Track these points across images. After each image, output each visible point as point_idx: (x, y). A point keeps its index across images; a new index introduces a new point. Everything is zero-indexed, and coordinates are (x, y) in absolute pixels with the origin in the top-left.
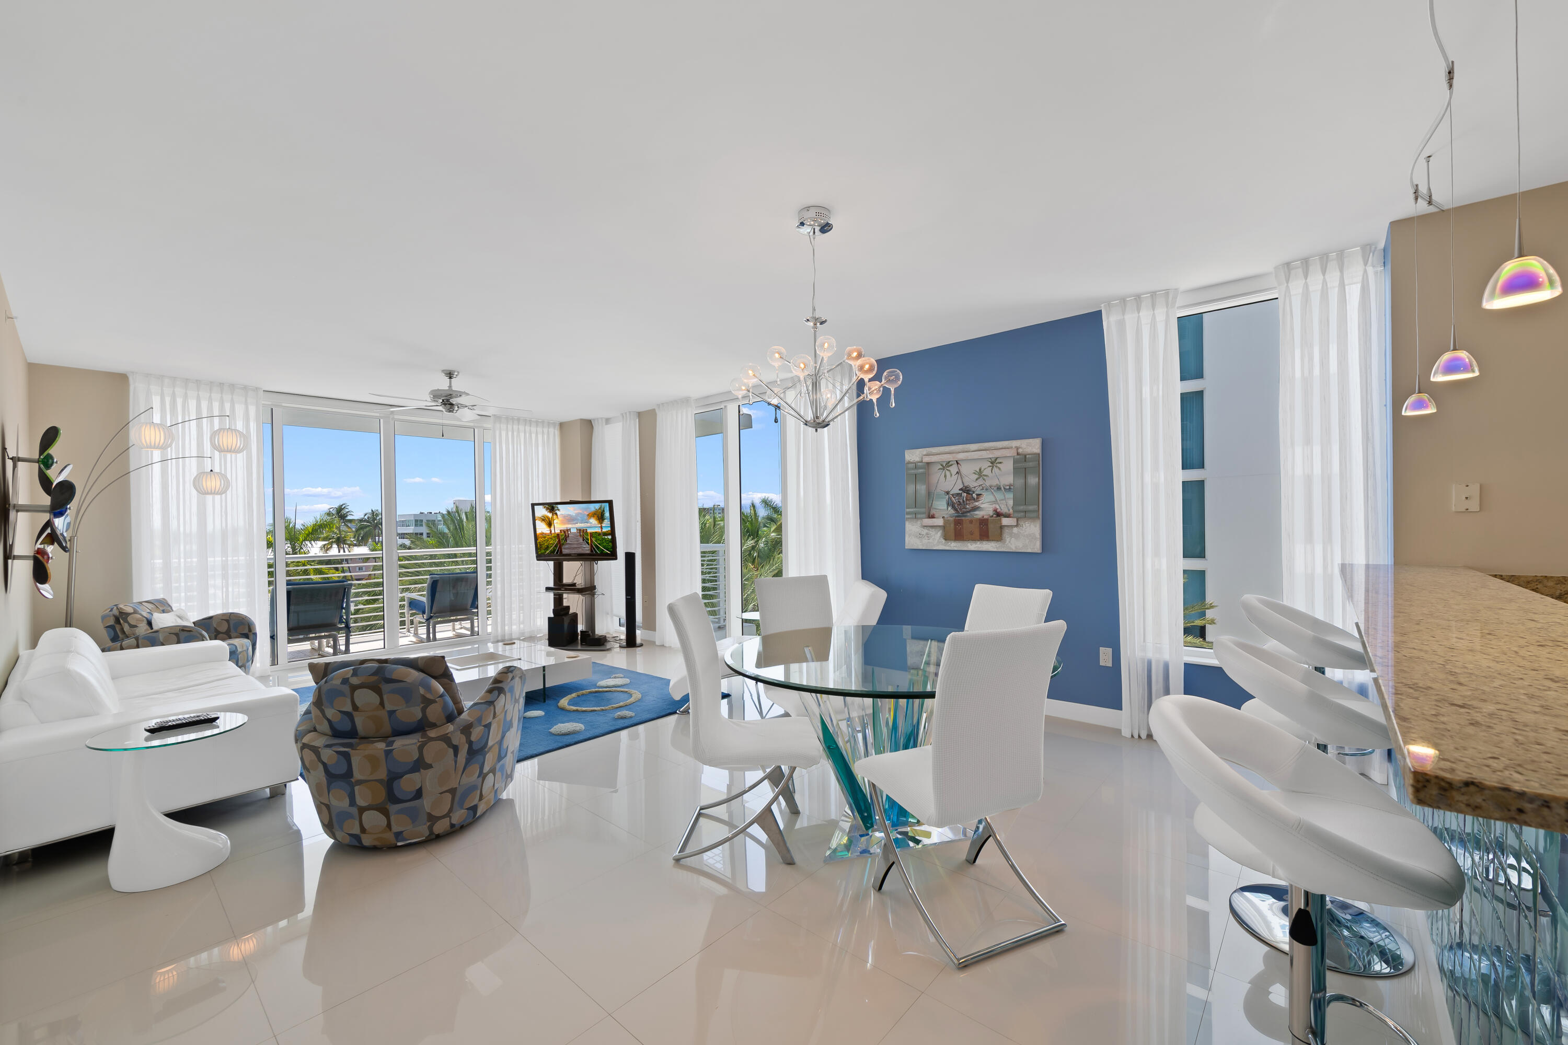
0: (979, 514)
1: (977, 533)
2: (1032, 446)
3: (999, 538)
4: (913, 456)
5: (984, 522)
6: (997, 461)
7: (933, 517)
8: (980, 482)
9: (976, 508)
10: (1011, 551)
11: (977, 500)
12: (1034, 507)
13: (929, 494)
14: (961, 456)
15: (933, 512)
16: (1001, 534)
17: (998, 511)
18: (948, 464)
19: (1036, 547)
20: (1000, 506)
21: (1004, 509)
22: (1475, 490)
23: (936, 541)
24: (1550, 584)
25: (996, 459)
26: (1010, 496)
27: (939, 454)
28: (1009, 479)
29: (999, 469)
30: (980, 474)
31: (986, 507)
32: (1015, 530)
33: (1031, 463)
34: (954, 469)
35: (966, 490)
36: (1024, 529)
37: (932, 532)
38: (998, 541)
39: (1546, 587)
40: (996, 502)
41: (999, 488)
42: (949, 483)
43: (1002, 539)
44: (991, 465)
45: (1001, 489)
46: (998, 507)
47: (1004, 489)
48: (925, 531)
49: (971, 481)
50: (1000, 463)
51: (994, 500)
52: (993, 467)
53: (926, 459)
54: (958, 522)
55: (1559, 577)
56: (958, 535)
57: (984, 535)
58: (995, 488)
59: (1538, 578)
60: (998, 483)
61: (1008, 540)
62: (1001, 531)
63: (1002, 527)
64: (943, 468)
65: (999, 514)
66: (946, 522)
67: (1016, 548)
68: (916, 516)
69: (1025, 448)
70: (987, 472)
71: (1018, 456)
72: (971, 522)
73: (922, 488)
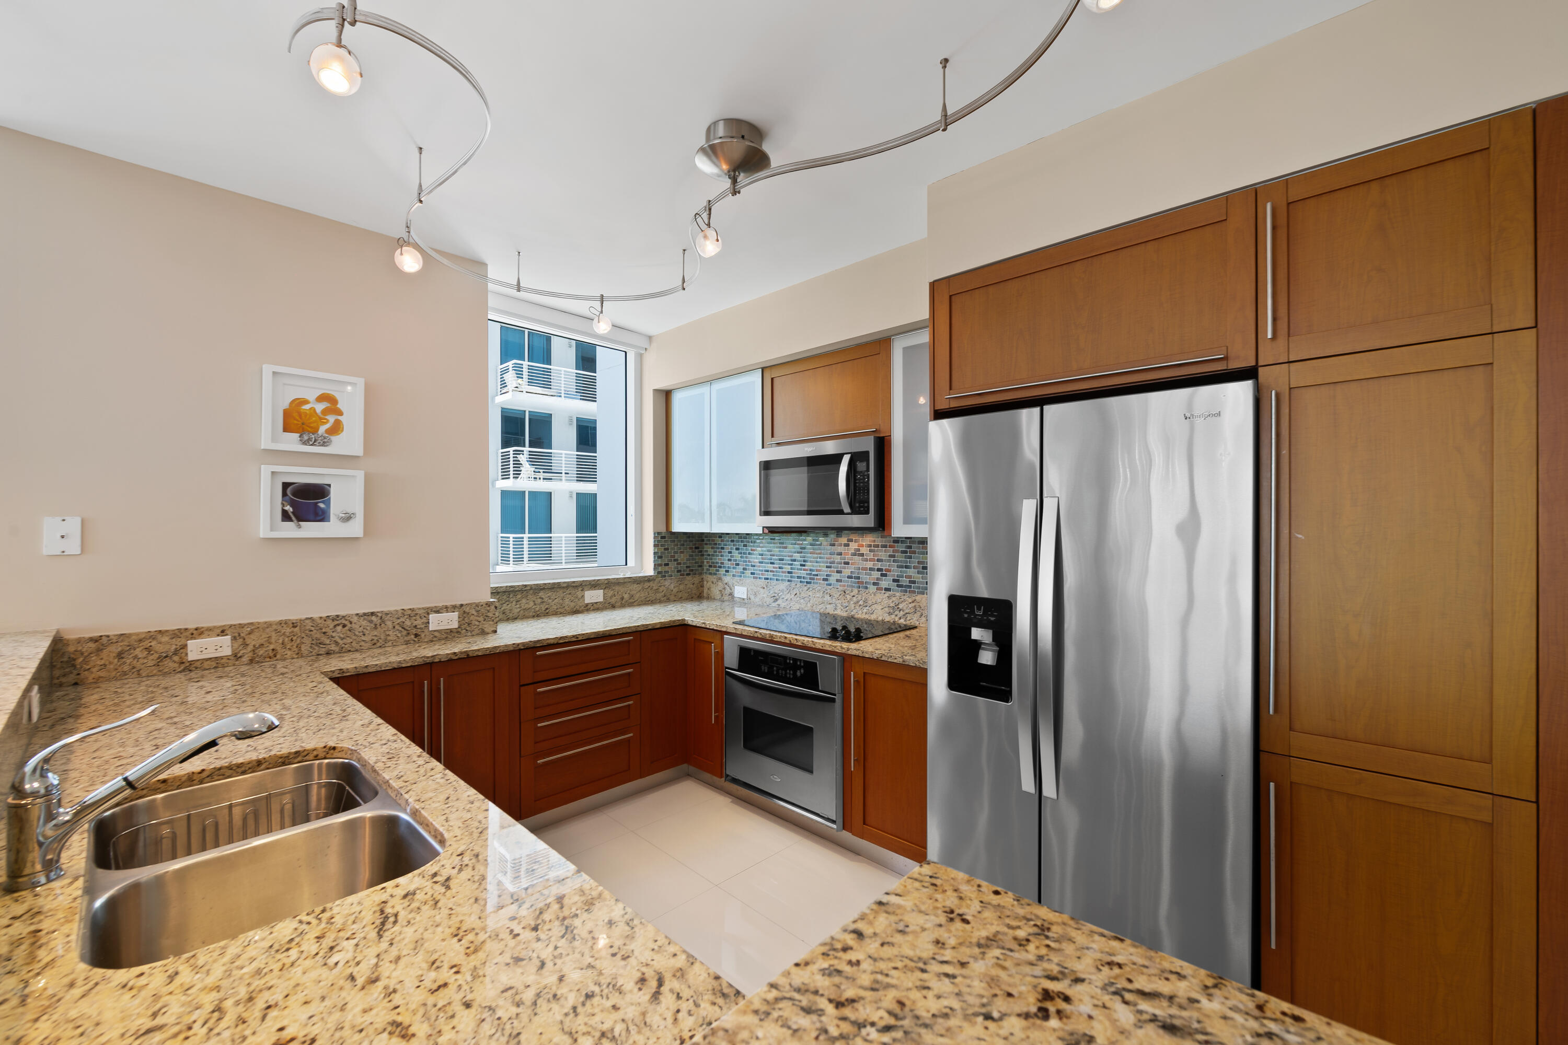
22: (73, 526)
24: (165, 639)
39: (160, 643)
55: (174, 630)
59: (152, 634)
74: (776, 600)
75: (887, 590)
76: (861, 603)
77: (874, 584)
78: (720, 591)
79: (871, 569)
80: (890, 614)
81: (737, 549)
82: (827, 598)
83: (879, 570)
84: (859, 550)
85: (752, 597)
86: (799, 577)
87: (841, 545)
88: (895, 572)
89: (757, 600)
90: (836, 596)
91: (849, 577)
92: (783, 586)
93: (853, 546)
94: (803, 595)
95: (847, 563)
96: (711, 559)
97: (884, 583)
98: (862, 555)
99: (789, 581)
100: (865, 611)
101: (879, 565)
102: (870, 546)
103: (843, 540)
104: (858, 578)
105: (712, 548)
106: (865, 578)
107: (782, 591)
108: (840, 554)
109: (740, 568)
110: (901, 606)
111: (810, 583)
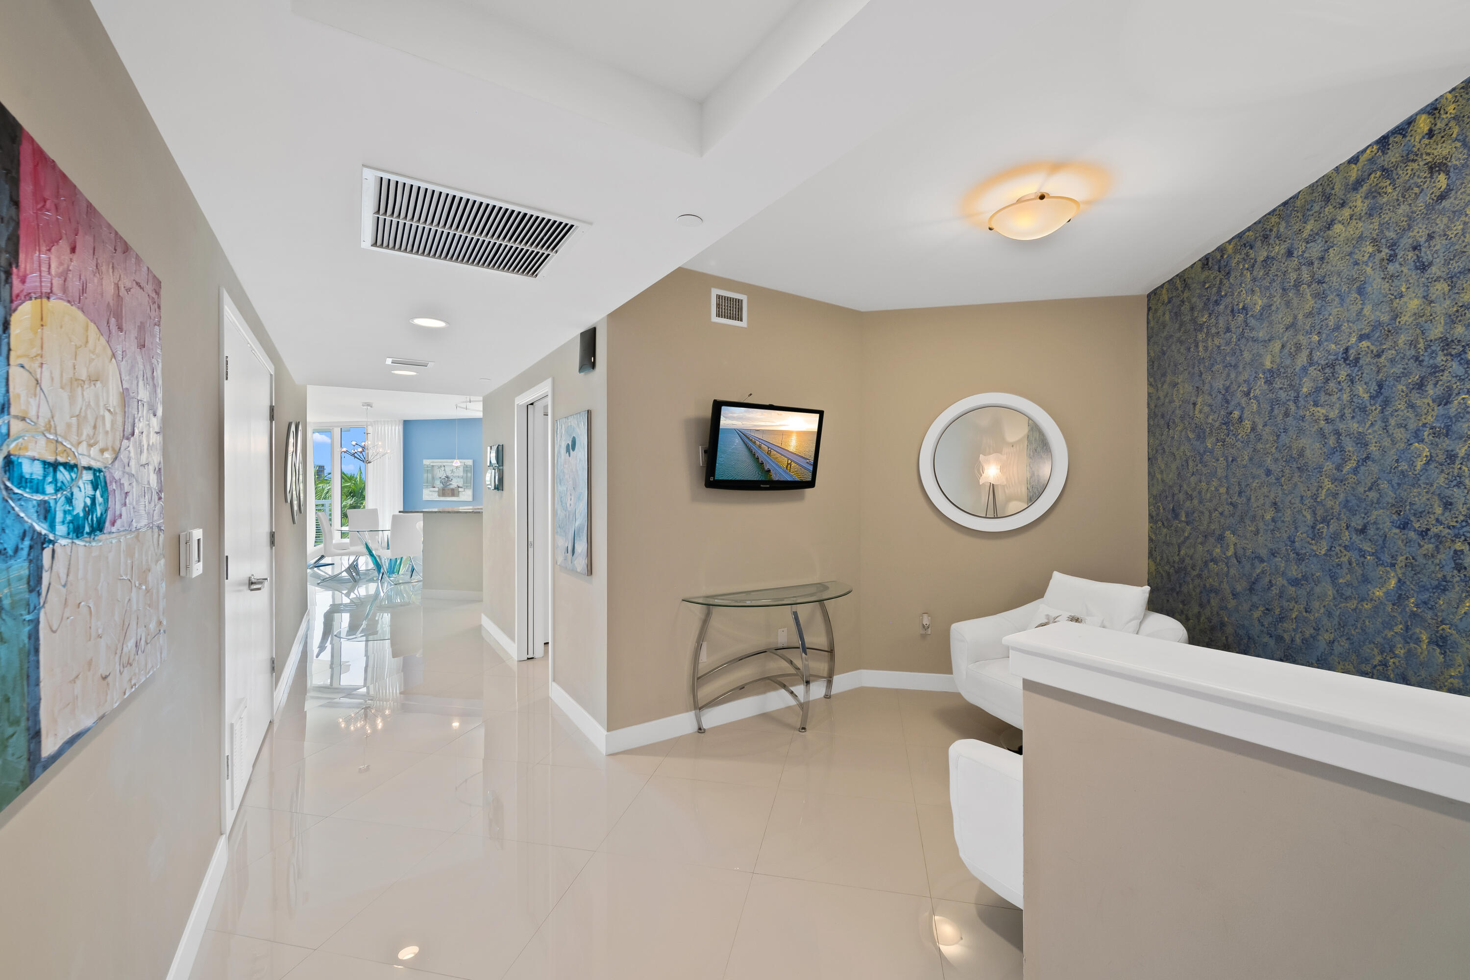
0: (452, 487)
1: (450, 494)
2: (469, 462)
3: (458, 496)
4: (427, 462)
5: (453, 490)
7: (434, 487)
8: (452, 474)
9: (450, 484)
11: (451, 481)
12: (469, 485)
13: (433, 478)
14: (445, 464)
15: (434, 485)
18: (441, 466)
19: (470, 499)
21: (461, 485)
23: (435, 497)
25: (458, 466)
26: (462, 480)
27: (437, 462)
28: (461, 474)
29: (459, 470)
30: (452, 471)
31: (454, 484)
32: (464, 493)
34: (443, 468)
35: (447, 477)
37: (434, 493)
41: (459, 477)
42: (441, 474)
44: (456, 468)
48: (431, 493)
49: (449, 474)
50: (459, 468)
53: (432, 464)
54: (443, 490)
56: (444, 495)
57: (453, 495)
58: (457, 477)
64: (439, 468)
65: (459, 487)
66: (439, 489)
68: (427, 487)
70: (455, 470)
72: (448, 490)
73: (430, 476)
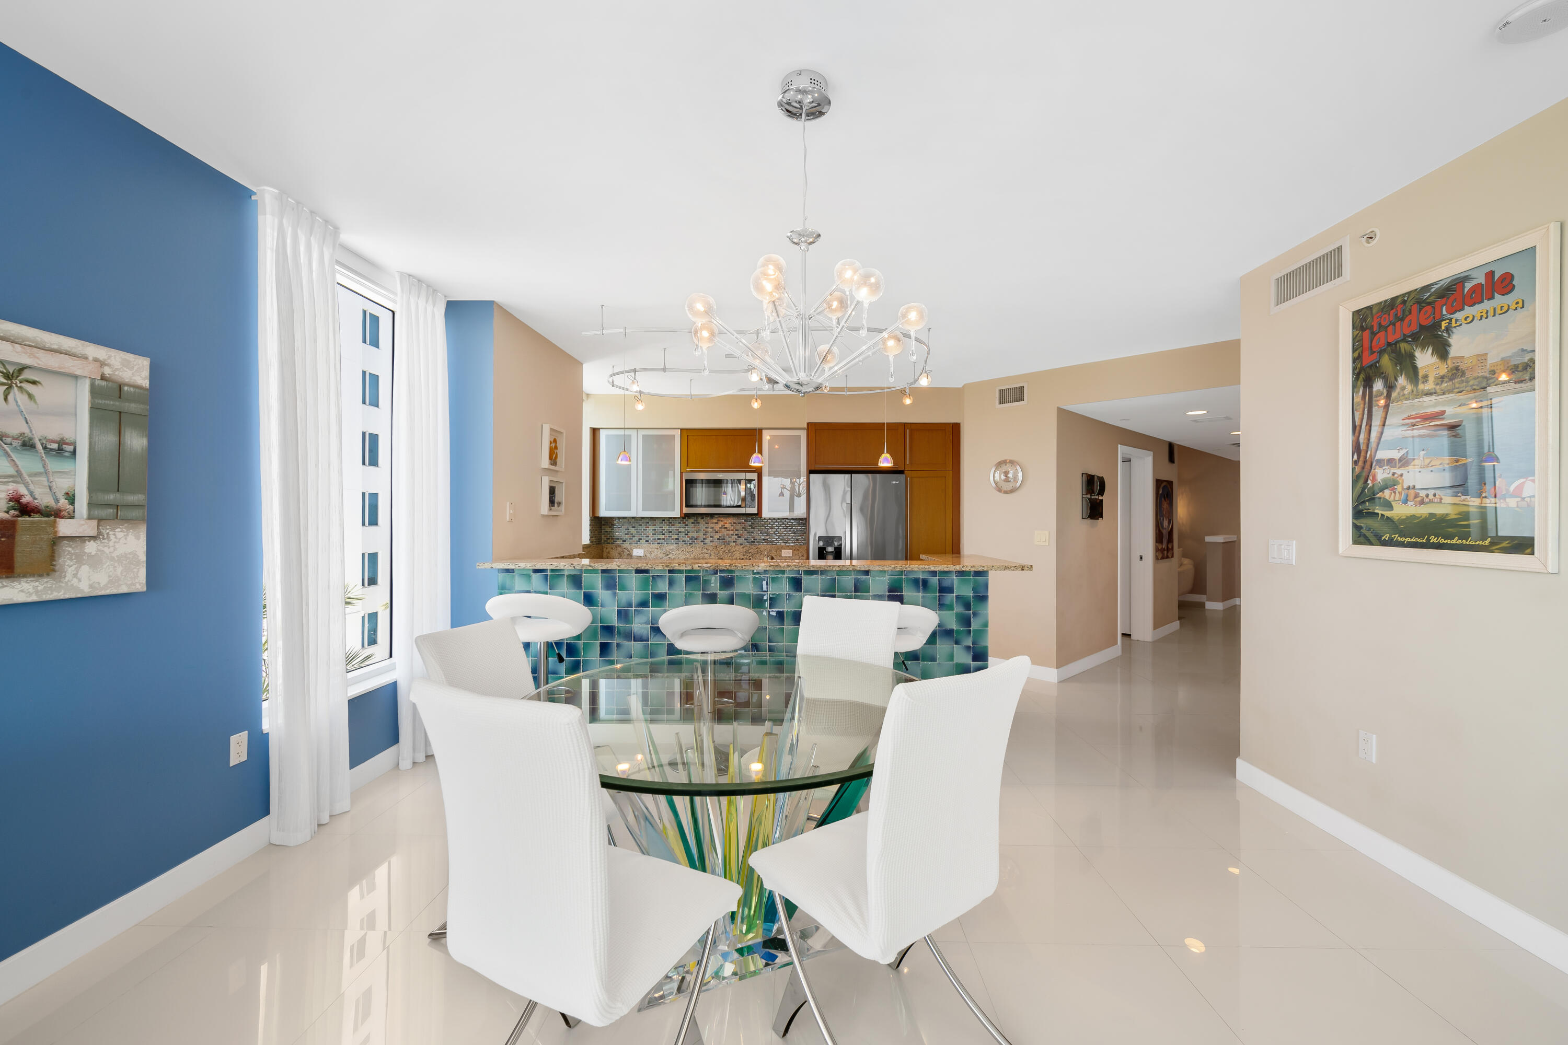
2: (134, 370)
6: (26, 375)
10: (79, 595)
12: (137, 498)
16: (52, 557)
17: (24, 500)
19: (137, 581)
20: (32, 487)
25: (22, 369)
29: (31, 396)
33: (133, 405)
36: (111, 544)
38: (41, 576)
40: (18, 476)
41: (28, 445)
43: (54, 571)
44: (5, 381)
45: (33, 446)
46: (23, 490)
47: (45, 448)
50: (34, 383)
51: (11, 471)
52: (10, 387)
58: (16, 443)
60: (27, 431)
61: (70, 571)
62: (53, 551)
63: (56, 541)
67: (91, 586)
69: (117, 369)
71: (104, 383)
74: (668, 555)
75: (741, 544)
76: (727, 551)
77: (734, 542)
78: (620, 553)
79: (731, 535)
80: (744, 555)
81: (633, 527)
82: (705, 550)
83: (736, 535)
84: (724, 525)
85: (648, 555)
86: (683, 541)
87: (713, 523)
88: (746, 535)
89: (652, 556)
90: (711, 549)
91: (718, 539)
92: (673, 547)
93: (721, 524)
94: (688, 550)
95: (718, 532)
96: (609, 534)
97: (740, 541)
98: (726, 528)
99: (676, 544)
100: (729, 555)
101: (737, 532)
102: (731, 523)
103: (715, 521)
104: (724, 539)
105: (610, 527)
106: (727, 539)
107: (673, 549)
108: (713, 528)
109: (636, 539)
110: (750, 551)
111: (692, 544)
